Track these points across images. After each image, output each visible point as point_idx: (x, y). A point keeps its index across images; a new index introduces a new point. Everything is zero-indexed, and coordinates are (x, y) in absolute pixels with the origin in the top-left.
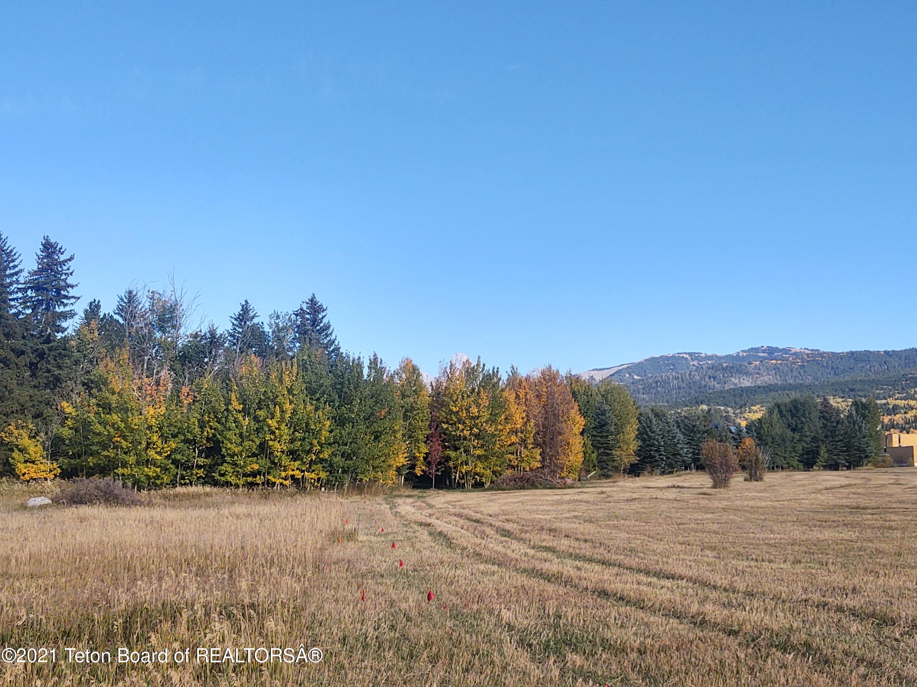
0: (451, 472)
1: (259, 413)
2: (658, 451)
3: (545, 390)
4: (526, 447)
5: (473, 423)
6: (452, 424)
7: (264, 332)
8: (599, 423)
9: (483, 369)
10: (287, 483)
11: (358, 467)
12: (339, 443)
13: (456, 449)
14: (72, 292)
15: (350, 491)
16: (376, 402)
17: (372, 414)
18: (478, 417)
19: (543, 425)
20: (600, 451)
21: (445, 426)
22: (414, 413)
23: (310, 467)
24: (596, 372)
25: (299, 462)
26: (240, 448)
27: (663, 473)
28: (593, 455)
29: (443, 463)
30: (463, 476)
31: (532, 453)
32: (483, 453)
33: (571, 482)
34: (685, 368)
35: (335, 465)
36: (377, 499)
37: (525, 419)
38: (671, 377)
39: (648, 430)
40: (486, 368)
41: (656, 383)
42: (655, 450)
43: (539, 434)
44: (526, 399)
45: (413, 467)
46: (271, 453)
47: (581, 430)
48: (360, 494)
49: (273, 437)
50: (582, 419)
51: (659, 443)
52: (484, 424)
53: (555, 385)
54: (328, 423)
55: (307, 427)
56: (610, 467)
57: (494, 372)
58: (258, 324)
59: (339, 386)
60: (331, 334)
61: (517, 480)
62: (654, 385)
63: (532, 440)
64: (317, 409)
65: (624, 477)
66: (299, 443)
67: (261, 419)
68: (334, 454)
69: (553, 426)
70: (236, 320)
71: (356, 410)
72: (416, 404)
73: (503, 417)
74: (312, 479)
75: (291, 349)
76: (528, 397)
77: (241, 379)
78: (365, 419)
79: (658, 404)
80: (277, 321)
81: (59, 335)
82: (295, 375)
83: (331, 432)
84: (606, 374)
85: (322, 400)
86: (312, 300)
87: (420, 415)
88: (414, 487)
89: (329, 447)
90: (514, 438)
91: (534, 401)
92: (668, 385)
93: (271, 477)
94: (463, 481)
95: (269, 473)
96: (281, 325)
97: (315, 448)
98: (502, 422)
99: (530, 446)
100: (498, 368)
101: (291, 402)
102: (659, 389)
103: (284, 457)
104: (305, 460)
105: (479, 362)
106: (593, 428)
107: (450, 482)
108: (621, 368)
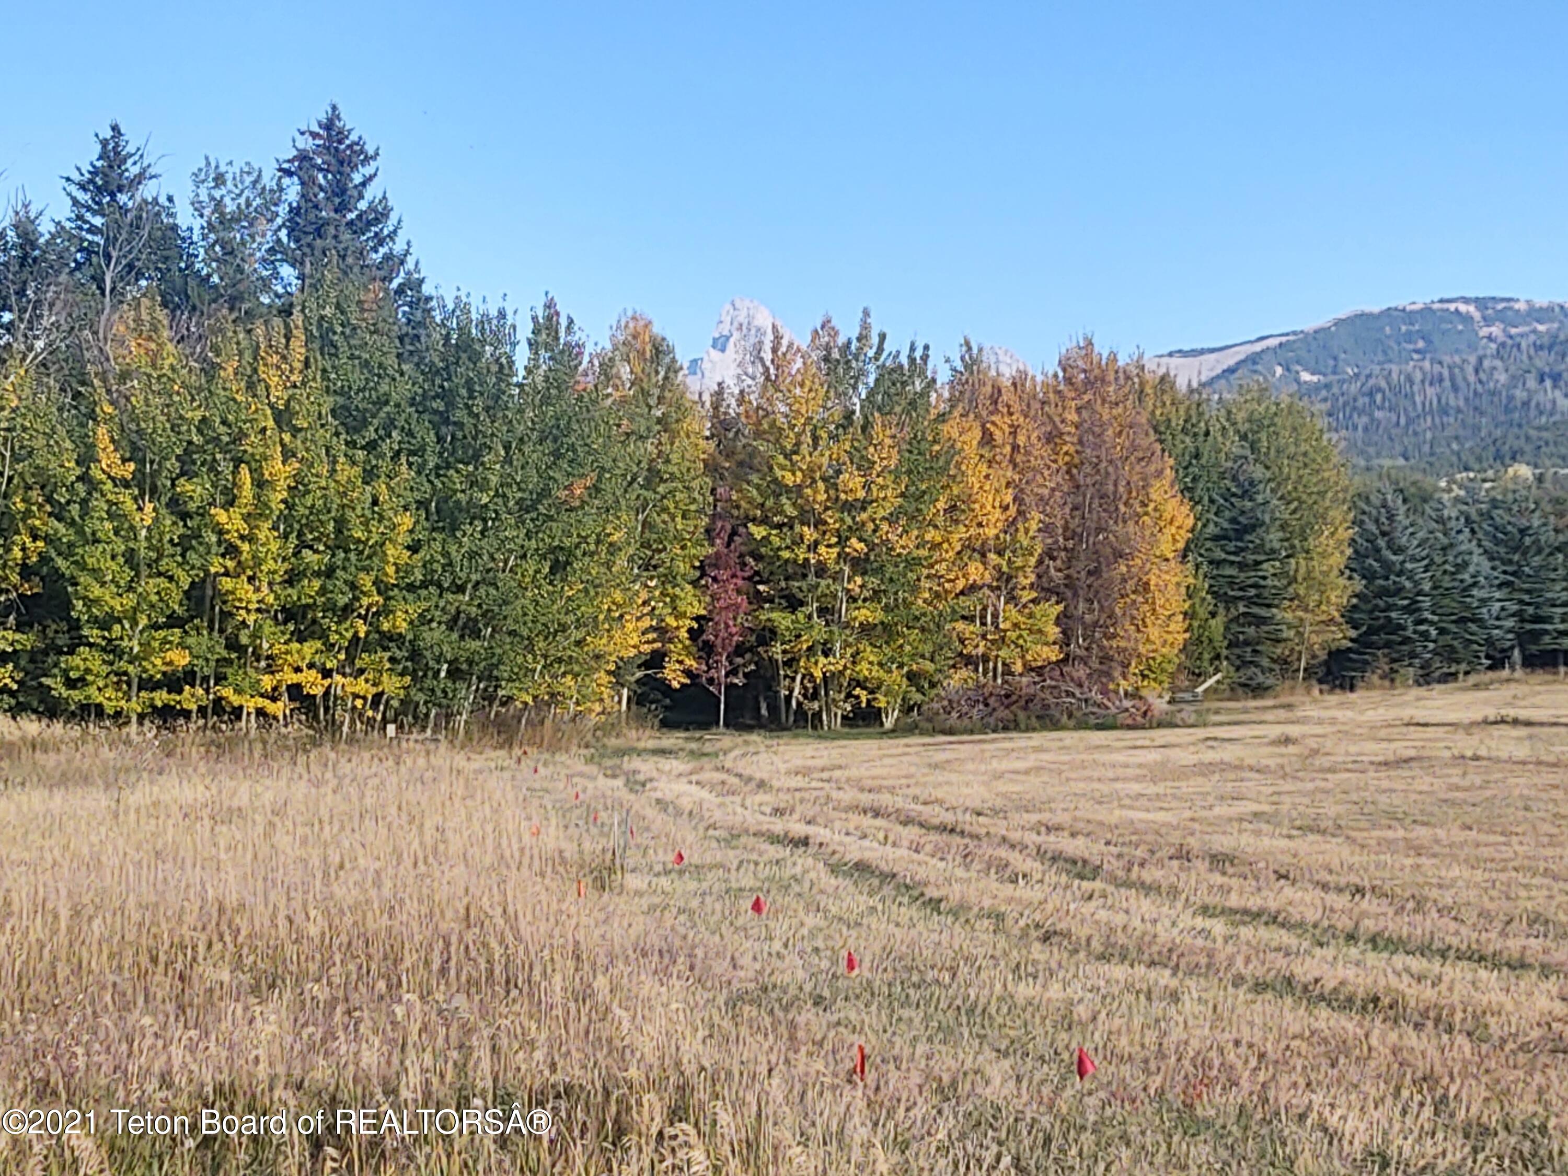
0: (775, 677)
1: (184, 486)
2: (1412, 609)
3: (1072, 416)
4: (1012, 598)
5: (849, 521)
6: (779, 526)
7: (174, 228)
8: (1233, 520)
9: (880, 350)
10: (278, 708)
11: (500, 662)
12: (439, 586)
13: (793, 604)
15: (476, 736)
16: (556, 454)
17: (545, 493)
18: (864, 505)
19: (1066, 528)
20: (1233, 613)
21: (758, 532)
22: (661, 489)
23: (350, 659)
24: (1175, 361)
25: (319, 644)
26: (130, 600)
27: (1425, 679)
28: (1212, 622)
29: (751, 649)
30: (816, 688)
31: (1031, 616)
32: (880, 615)
33: (1166, 707)
34: (1463, 347)
35: (428, 654)
36: (561, 757)
37: (1013, 510)
38: (1418, 376)
39: (1382, 543)
40: (888, 347)
41: (1371, 394)
42: (1404, 608)
43: (1053, 559)
44: (1015, 448)
45: (656, 660)
46: (226, 615)
47: (1181, 545)
48: (508, 744)
49: (230, 564)
50: (1185, 509)
51: (1417, 583)
52: (885, 527)
53: (1104, 401)
54: (406, 521)
55: (338, 531)
56: (1265, 662)
57: (912, 360)
58: (155, 201)
59: (439, 405)
60: (392, 235)
61: (992, 701)
62: (1362, 401)
63: (1033, 578)
64: (369, 476)
65: (1308, 691)
66: (317, 584)
67: (192, 506)
68: (424, 620)
69: (1099, 530)
70: (83, 186)
71: (494, 480)
72: (668, 461)
73: (941, 505)
74: (356, 696)
75: (266, 285)
76: (1021, 440)
77: (124, 376)
78: (524, 507)
79: (1375, 462)
80: (217, 194)
82: (298, 365)
83: (414, 548)
84: (1211, 366)
85: (385, 447)
86: (328, 126)
87: (679, 496)
88: (666, 724)
89: (410, 597)
90: (976, 571)
91: (1040, 452)
92: (1407, 403)
93: (227, 692)
94: (816, 706)
95: (220, 679)
96: (230, 207)
97: (365, 601)
98: (940, 521)
99: (1026, 596)
100: (926, 347)
101: (288, 454)
102: (1378, 414)
103: (268, 627)
104: (334, 638)
105: (865, 326)
106: (1215, 538)
107: (773, 709)
108: (1258, 347)
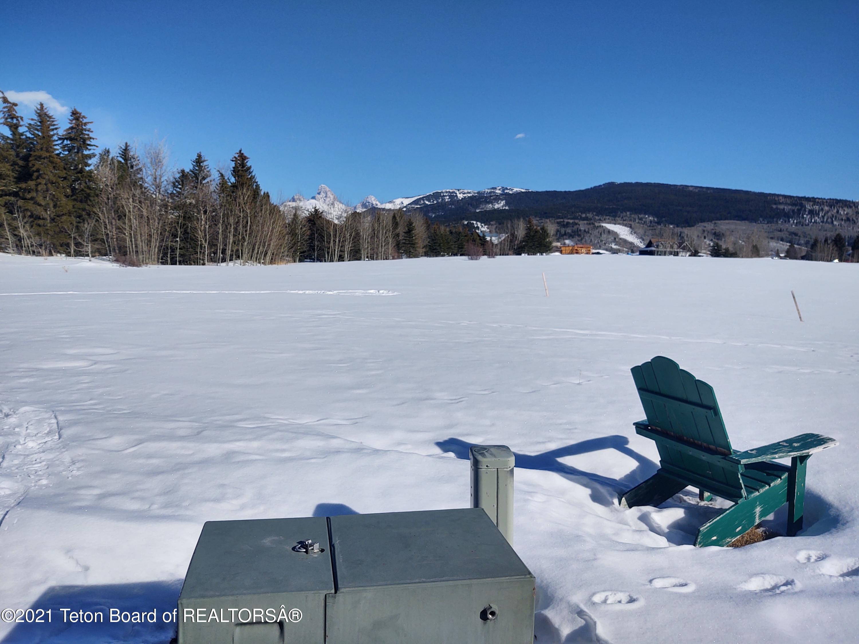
14: (93, 142)
70: (194, 162)
81: (87, 169)
86: (240, 153)
